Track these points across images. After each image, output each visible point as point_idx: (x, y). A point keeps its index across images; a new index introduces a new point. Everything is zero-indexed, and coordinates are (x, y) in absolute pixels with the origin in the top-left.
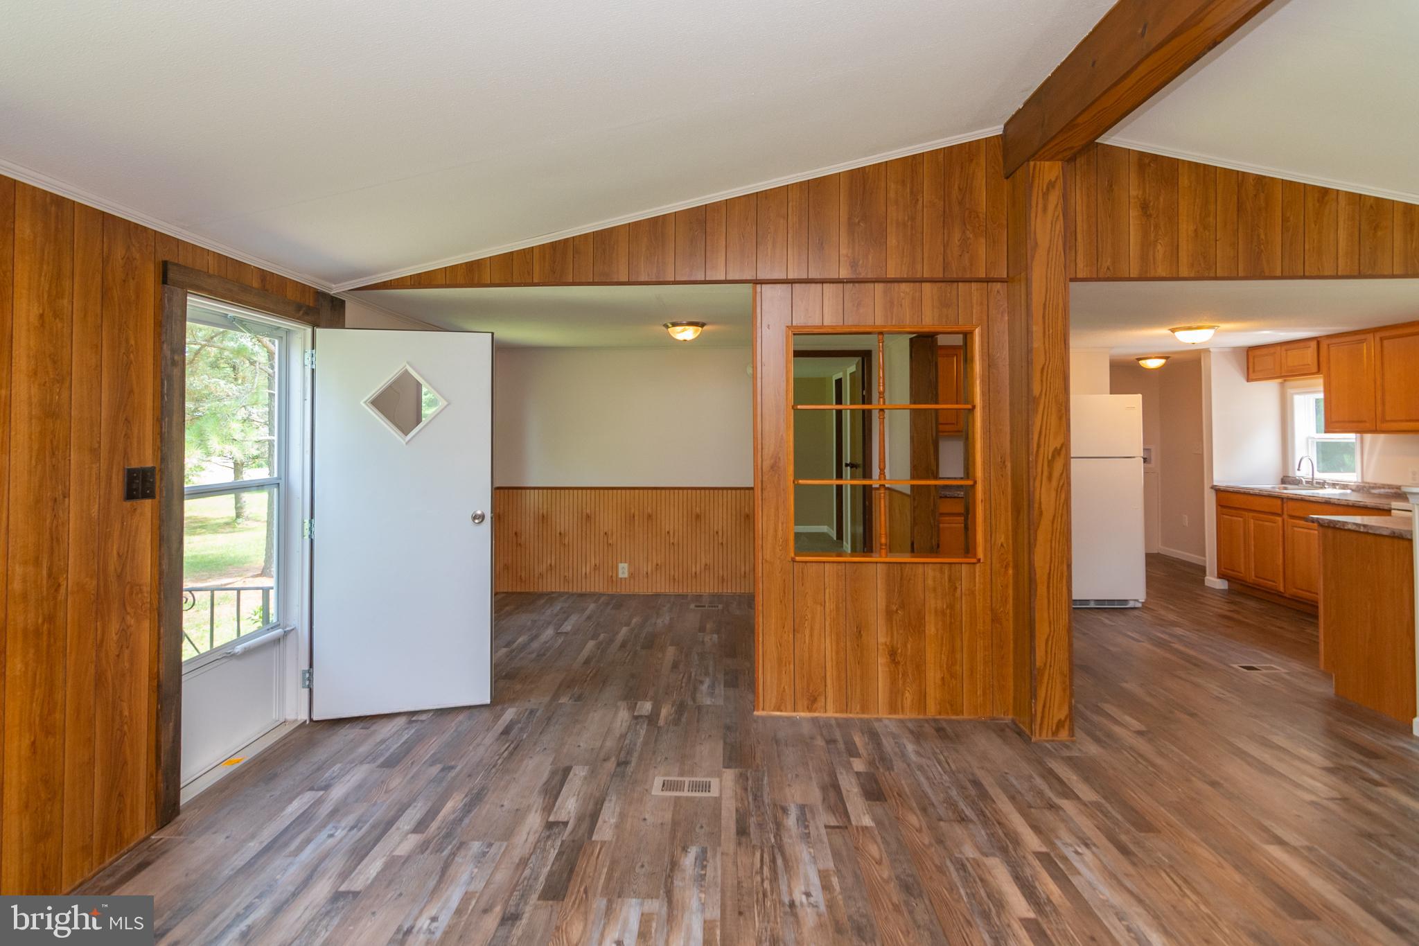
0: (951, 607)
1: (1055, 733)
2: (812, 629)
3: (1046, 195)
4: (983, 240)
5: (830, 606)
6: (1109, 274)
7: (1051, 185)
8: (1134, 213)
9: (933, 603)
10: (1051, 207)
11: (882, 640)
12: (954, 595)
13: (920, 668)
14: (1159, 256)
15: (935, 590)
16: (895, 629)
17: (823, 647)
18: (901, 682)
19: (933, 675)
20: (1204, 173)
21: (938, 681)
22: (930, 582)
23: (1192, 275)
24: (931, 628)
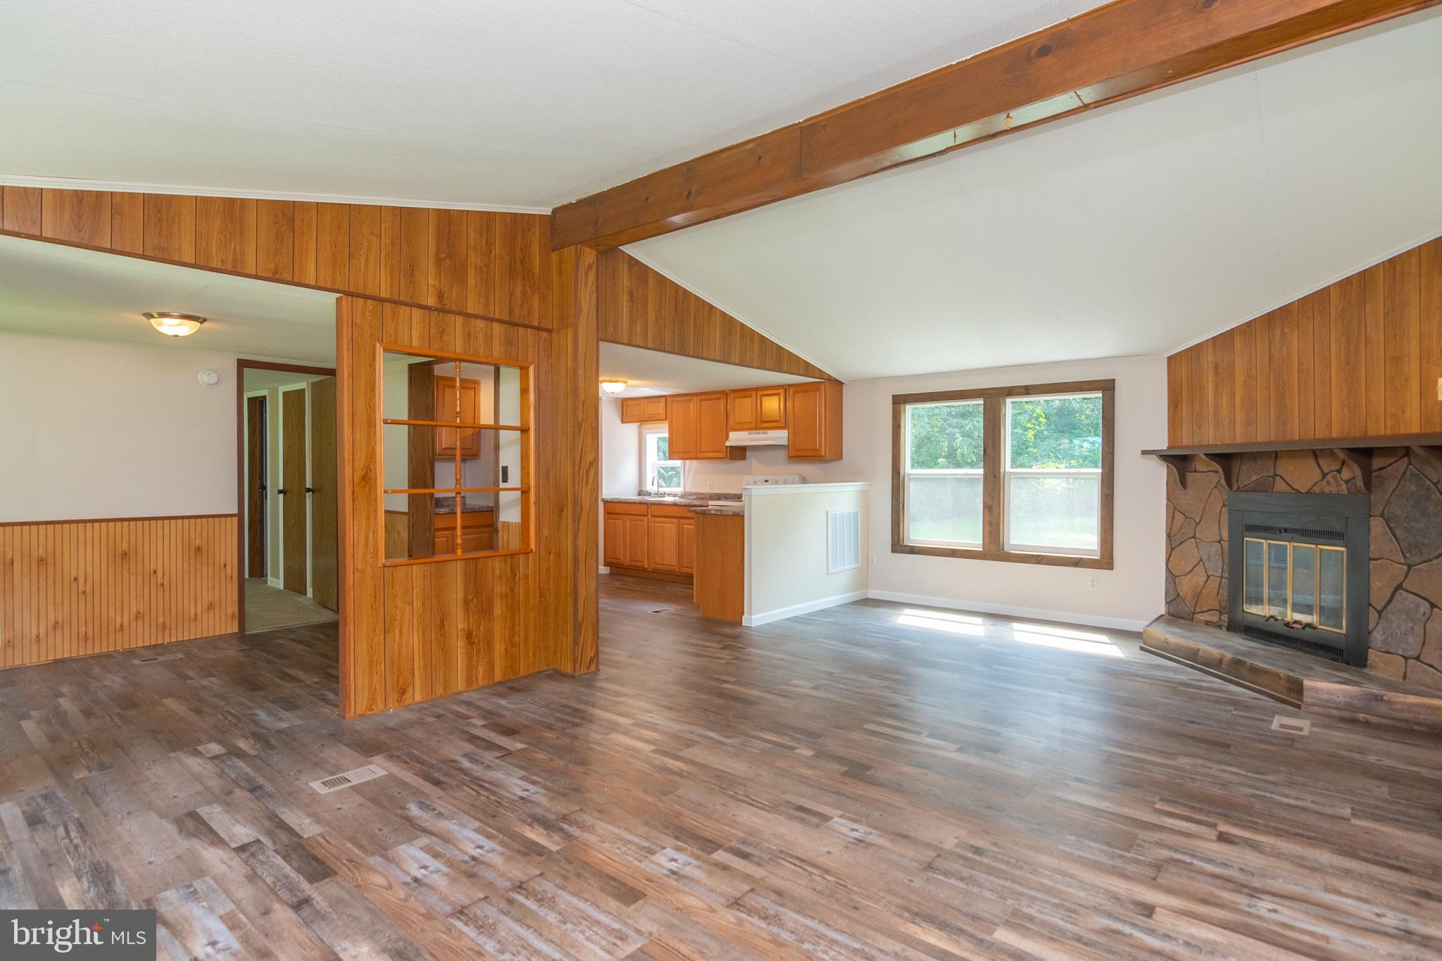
0: (512, 590)
1: (588, 668)
2: (401, 629)
3: (587, 273)
4: (537, 296)
5: (417, 604)
6: (612, 339)
7: (590, 267)
8: (626, 298)
9: (500, 589)
10: (590, 283)
11: (460, 626)
12: (514, 580)
13: (489, 644)
14: (638, 330)
15: (501, 577)
16: (471, 614)
17: (411, 642)
18: (475, 659)
19: (499, 648)
20: (661, 279)
21: (503, 652)
22: (497, 572)
23: (654, 347)
24: (498, 611)
